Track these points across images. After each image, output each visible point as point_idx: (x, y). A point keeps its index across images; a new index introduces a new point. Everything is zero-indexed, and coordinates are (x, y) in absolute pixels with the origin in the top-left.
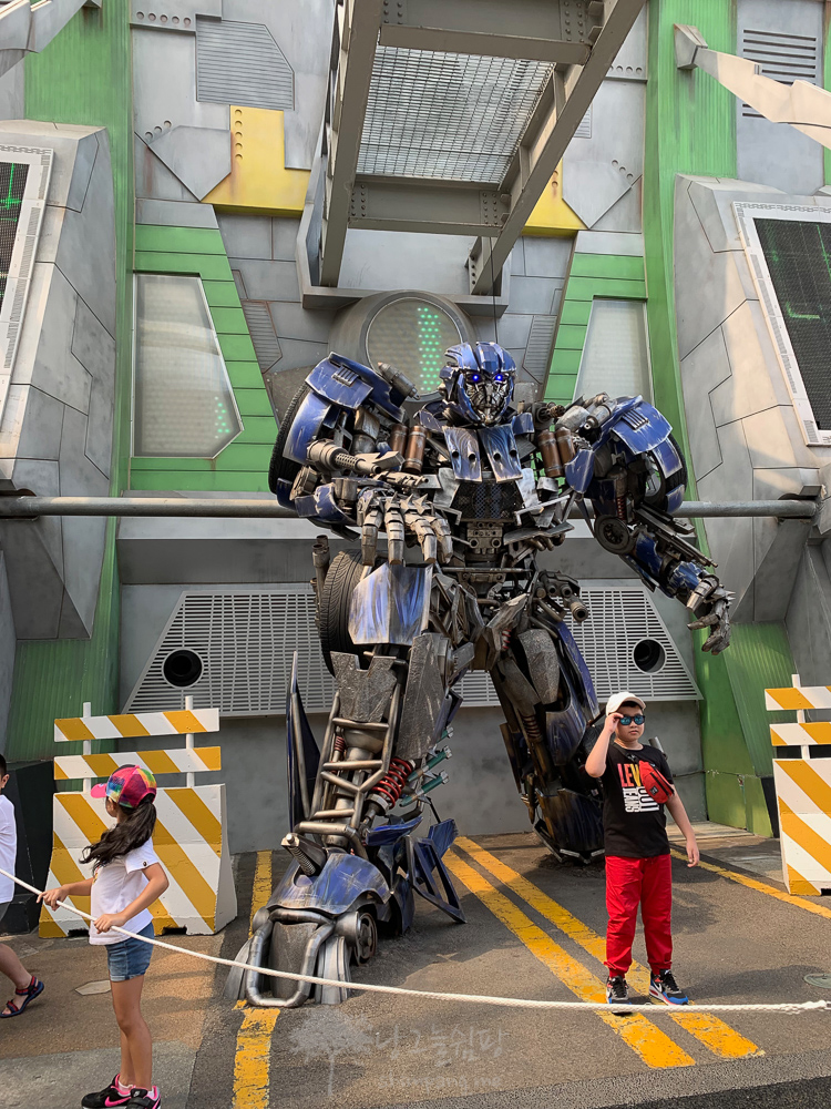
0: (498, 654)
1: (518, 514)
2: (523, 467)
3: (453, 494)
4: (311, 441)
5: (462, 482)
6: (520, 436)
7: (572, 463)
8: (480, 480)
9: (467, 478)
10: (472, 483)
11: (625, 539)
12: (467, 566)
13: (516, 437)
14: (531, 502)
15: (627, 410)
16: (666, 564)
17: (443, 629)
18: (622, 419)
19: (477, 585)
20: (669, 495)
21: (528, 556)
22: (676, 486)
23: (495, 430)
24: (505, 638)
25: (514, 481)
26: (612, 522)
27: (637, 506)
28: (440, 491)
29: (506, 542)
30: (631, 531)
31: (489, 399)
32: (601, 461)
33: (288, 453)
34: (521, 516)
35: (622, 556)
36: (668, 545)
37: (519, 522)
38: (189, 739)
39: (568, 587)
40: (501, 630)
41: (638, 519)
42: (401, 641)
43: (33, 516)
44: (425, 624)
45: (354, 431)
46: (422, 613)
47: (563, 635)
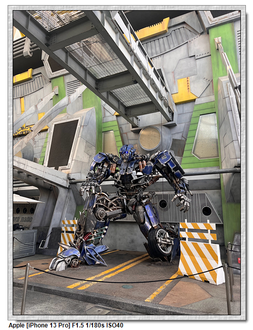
0: (131, 211)
1: (132, 181)
2: (133, 170)
5: (121, 175)
6: (136, 163)
7: (144, 169)
8: (124, 174)
14: (135, 178)
15: (162, 154)
18: (161, 157)
20: (175, 173)
25: (131, 174)
31: (125, 157)
43: (75, 183)
44: (94, 206)
45: (102, 166)
46: (93, 204)
47: (146, 207)
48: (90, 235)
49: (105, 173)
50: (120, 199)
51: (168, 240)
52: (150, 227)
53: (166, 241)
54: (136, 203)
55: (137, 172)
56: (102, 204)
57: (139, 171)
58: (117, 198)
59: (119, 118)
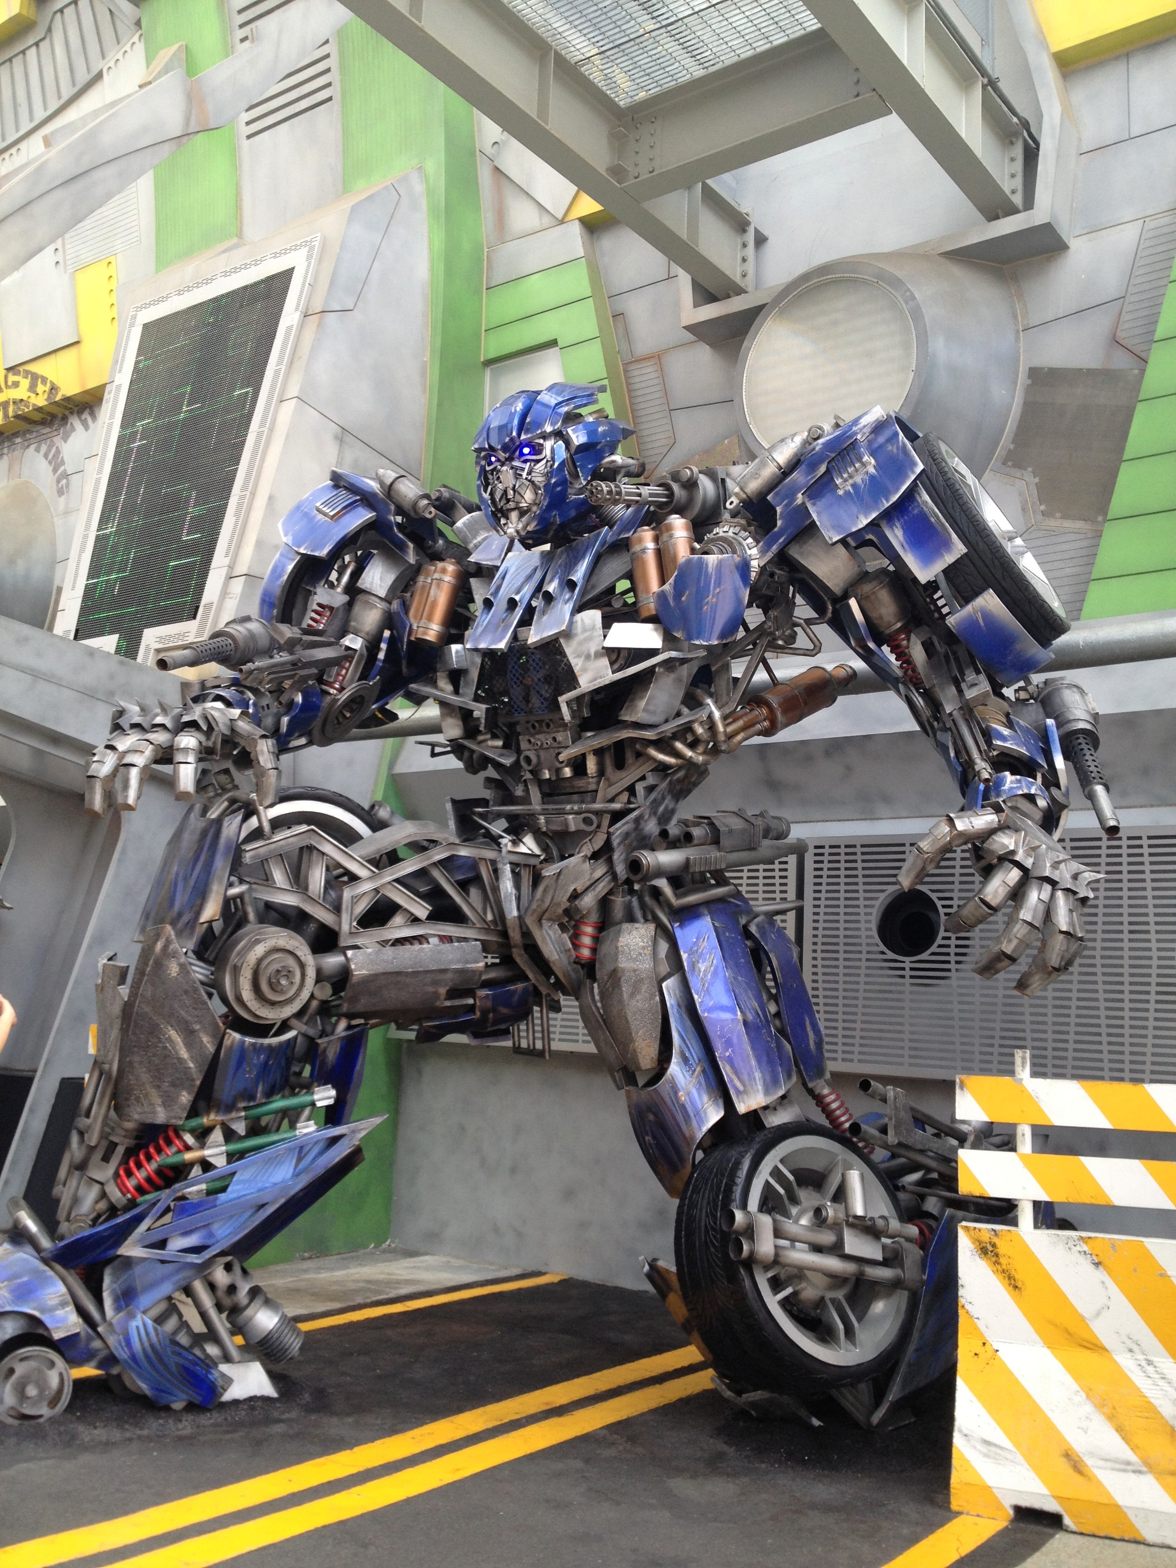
44: (211, 910)
45: (353, 591)
46: (201, 895)
47: (686, 935)
48: (170, 1156)
49: (372, 646)
50: (473, 864)
51: (855, 1244)
52: (714, 1115)
53: (836, 1249)
54: (604, 903)
55: (607, 625)
56: (290, 900)
57: (631, 614)
58: (438, 855)
59: (608, 242)
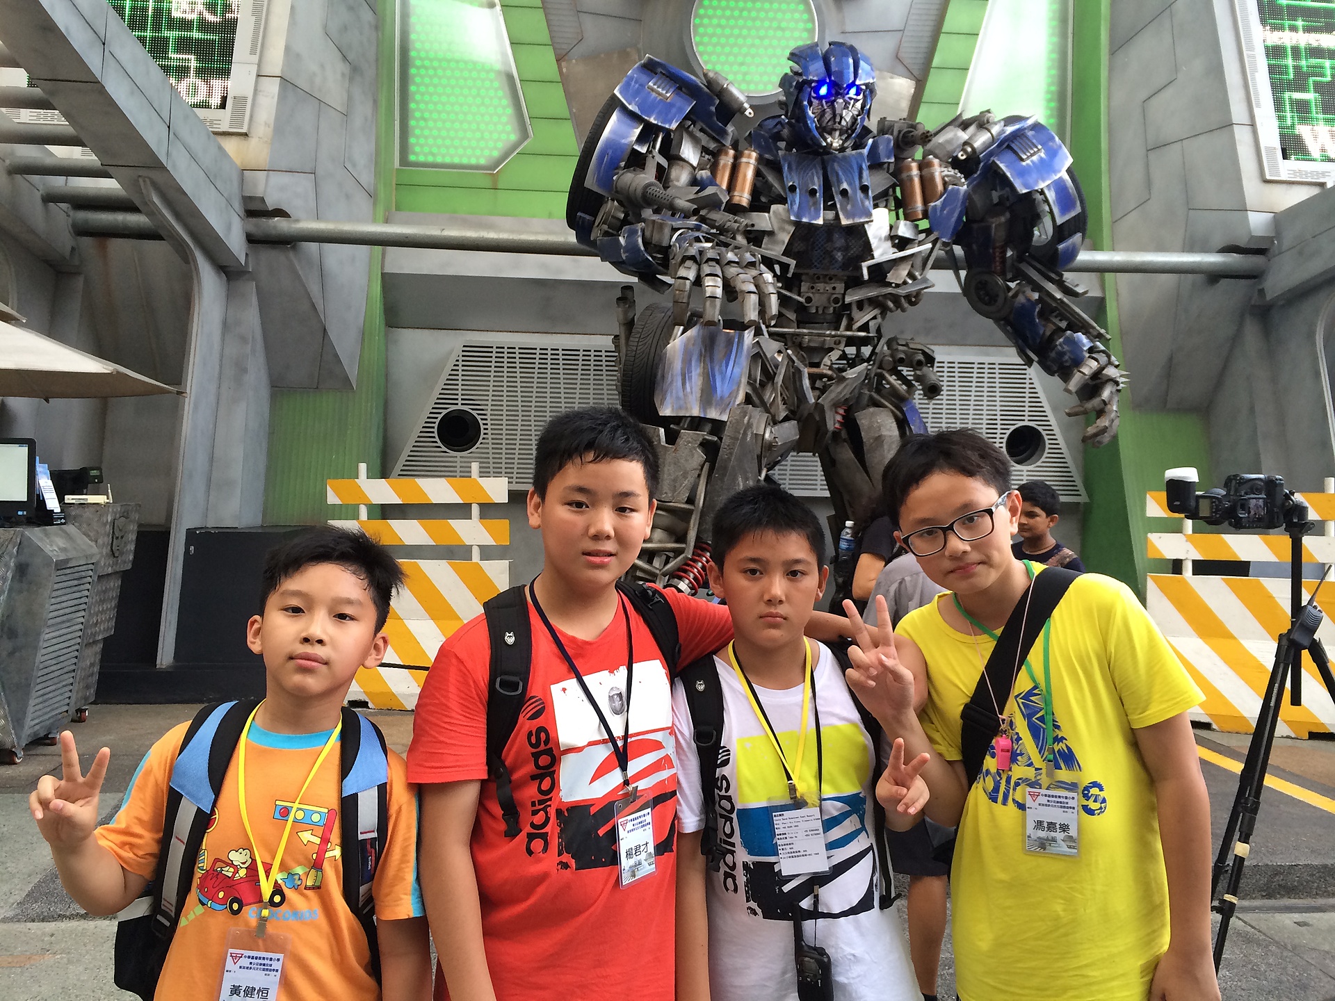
0: (829, 434)
1: (865, 265)
2: (876, 206)
3: (786, 238)
4: (618, 167)
5: (798, 224)
6: (876, 165)
7: (938, 203)
8: (820, 221)
9: (804, 220)
10: (810, 225)
11: (1000, 300)
12: (798, 328)
13: (870, 168)
14: (882, 252)
15: (1016, 135)
16: (1048, 333)
17: (763, 404)
18: (1009, 147)
19: (811, 350)
20: (1061, 247)
21: (874, 318)
22: (1071, 235)
23: (845, 158)
24: (839, 418)
25: (863, 224)
26: (986, 277)
27: (1020, 258)
28: (771, 233)
29: (848, 300)
30: (1009, 289)
31: (838, 120)
32: (978, 200)
33: (590, 182)
34: (869, 268)
35: (997, 321)
36: (1053, 310)
37: (866, 277)
38: (475, 510)
39: (921, 357)
40: (836, 405)
41: (1019, 275)
42: (713, 414)
43: (288, 242)
